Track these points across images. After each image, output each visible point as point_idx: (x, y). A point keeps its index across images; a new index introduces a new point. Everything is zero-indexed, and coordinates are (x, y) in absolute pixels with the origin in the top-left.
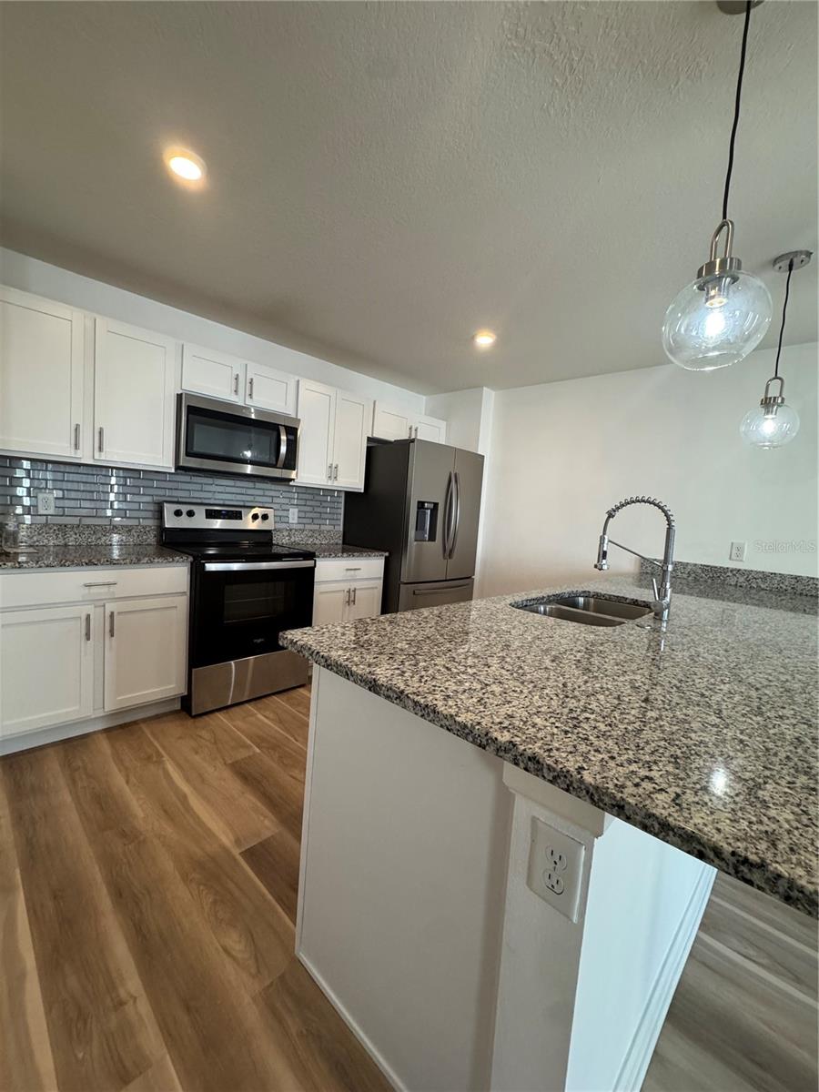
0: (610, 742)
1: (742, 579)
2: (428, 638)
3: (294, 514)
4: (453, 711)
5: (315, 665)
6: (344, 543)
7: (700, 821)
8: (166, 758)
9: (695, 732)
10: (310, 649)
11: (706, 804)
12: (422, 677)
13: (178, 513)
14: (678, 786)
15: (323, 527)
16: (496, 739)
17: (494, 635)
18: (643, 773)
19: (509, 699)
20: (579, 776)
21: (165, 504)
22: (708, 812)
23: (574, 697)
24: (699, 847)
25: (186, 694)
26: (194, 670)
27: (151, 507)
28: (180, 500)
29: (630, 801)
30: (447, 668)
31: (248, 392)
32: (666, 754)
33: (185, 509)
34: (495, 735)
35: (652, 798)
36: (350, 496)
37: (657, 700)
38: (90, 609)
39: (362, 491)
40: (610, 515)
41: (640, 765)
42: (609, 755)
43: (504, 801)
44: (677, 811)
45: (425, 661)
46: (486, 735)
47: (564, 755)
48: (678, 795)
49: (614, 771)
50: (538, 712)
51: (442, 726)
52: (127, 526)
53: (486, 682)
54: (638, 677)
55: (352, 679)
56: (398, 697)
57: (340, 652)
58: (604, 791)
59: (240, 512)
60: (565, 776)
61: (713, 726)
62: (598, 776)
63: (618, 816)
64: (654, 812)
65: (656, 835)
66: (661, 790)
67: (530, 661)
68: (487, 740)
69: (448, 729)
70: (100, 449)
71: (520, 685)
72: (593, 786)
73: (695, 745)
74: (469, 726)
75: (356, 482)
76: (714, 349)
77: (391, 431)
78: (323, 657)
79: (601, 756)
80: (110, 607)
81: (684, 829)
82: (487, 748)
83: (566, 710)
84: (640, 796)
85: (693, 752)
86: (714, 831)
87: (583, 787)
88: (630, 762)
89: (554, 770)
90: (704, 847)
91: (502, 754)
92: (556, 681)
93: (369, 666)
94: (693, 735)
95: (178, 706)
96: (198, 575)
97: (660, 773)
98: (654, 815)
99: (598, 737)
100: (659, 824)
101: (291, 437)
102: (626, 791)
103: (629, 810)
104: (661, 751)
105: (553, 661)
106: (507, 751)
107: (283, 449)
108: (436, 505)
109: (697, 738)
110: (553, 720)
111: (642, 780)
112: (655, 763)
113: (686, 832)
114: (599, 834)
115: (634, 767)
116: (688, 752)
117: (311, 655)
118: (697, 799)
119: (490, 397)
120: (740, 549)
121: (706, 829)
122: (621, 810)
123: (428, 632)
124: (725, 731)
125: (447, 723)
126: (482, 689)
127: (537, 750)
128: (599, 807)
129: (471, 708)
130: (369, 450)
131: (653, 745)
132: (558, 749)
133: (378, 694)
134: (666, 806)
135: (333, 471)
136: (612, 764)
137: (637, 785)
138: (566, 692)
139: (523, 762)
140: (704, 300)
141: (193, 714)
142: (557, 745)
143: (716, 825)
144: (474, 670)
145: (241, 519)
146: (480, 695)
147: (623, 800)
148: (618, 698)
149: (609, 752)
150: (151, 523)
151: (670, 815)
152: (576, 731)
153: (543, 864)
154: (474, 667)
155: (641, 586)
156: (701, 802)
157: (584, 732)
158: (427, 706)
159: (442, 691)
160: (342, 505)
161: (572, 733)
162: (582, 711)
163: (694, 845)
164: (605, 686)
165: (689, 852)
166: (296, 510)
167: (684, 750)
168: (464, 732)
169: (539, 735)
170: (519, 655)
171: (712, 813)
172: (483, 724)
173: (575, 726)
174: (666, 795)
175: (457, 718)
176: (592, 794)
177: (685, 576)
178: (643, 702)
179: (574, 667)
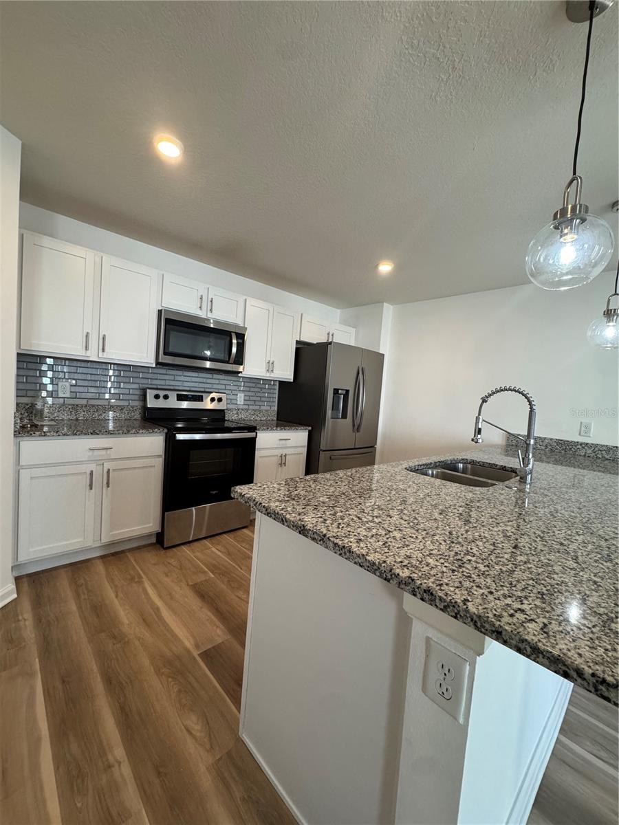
0: (489, 580)
1: (589, 451)
2: (344, 494)
3: (241, 397)
4: (364, 552)
5: (257, 512)
6: (277, 420)
7: (564, 646)
8: (145, 579)
9: (557, 574)
10: (254, 500)
11: (569, 633)
12: (340, 524)
13: (157, 397)
14: (545, 617)
15: (262, 408)
16: (398, 574)
17: (394, 492)
18: (516, 605)
19: (407, 543)
20: (465, 607)
21: (148, 390)
22: (571, 640)
23: (459, 543)
24: (564, 668)
25: (160, 531)
26: (166, 513)
27: (138, 392)
28: (159, 387)
29: (507, 628)
30: (359, 518)
31: (209, 308)
32: (535, 591)
33: (162, 393)
34: (397, 571)
35: (524, 626)
36: (283, 384)
37: (524, 547)
38: (93, 467)
39: (292, 381)
40: (484, 401)
41: (514, 599)
42: (489, 590)
43: (404, 623)
44: (545, 638)
45: (342, 512)
46: (391, 571)
47: (452, 589)
48: (545, 625)
49: (493, 604)
50: (431, 554)
51: (355, 563)
52: (120, 406)
53: (389, 529)
54: (509, 528)
55: (286, 524)
56: (322, 539)
57: (277, 504)
58: (486, 619)
59: (202, 396)
60: (454, 606)
61: (571, 569)
62: (480, 607)
63: (497, 639)
64: (527, 638)
65: (528, 657)
66: (532, 620)
67: (422, 513)
68: (391, 575)
69: (360, 565)
70: (103, 350)
71: (415, 532)
72: (476, 615)
73: (557, 584)
74: (377, 563)
75: (287, 374)
76: (567, 274)
77: (314, 336)
78: (264, 507)
79: (481, 591)
80: (107, 466)
81: (551, 652)
82: (391, 581)
83: (453, 553)
84: (514, 624)
85: (556, 590)
86: (576, 656)
87: (468, 615)
88: (505, 596)
89: (445, 601)
90: (568, 668)
91: (403, 586)
92: (444, 530)
93: (299, 514)
94: (555, 576)
95: (154, 540)
96: (170, 441)
97: (530, 606)
98: (526, 640)
99: (479, 575)
100: (531, 648)
101: (240, 341)
102: (503, 620)
103: (505, 635)
104: (530, 589)
105: (441, 514)
106: (407, 584)
107: (234, 350)
108: (347, 391)
109: (559, 579)
110: (442, 561)
111: (516, 612)
112: (526, 598)
113: (553, 656)
114: (480, 653)
115: (509, 601)
116: (552, 590)
117: (255, 505)
118: (561, 629)
119: (389, 310)
120: (588, 427)
121: (569, 653)
122: (498, 635)
123: (344, 489)
124: (581, 574)
125: (360, 561)
126: (386, 534)
127: (431, 584)
128: (481, 632)
129: (378, 550)
130: (297, 350)
131: (524, 583)
132: (447, 584)
133: (306, 536)
134: (536, 633)
135: (270, 366)
136: (491, 598)
137: (512, 616)
138: (451, 539)
139: (419, 593)
140: (559, 236)
141: (165, 546)
142: (446, 581)
143: (577, 650)
144: (380, 520)
145: (202, 401)
146: (385, 539)
147: (501, 627)
148: (494, 544)
149: (489, 588)
150: (137, 404)
151: (539, 641)
152: (461, 570)
153: (435, 675)
154: (380, 517)
155: (507, 455)
156: (564, 631)
157: (468, 571)
158: (344, 547)
159: (355, 535)
160: (277, 392)
161: (458, 571)
162: (465, 554)
163: (560, 666)
164: (482, 534)
165: (556, 672)
166: (243, 395)
167: (549, 588)
168: (373, 568)
169: (432, 573)
170: (414, 508)
171: (574, 641)
172: (388, 562)
173: (460, 566)
174: (535, 624)
175: (368, 558)
176: (476, 622)
177: (543, 448)
178: (513, 548)
179: (458, 519)
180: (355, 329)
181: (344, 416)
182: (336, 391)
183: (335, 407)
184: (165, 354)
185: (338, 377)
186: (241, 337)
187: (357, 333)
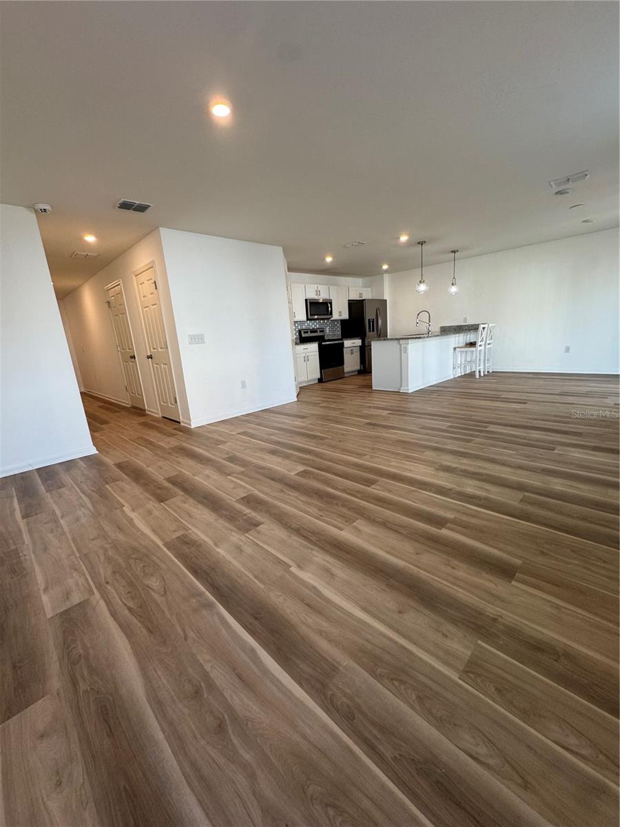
13: (305, 332)
21: (301, 331)
25: (321, 377)
27: (298, 332)
31: (319, 295)
36: (343, 322)
38: (304, 355)
39: (348, 319)
40: (418, 315)
75: (345, 316)
77: (354, 297)
80: (307, 354)
96: (320, 345)
101: (331, 305)
107: (329, 309)
108: (374, 320)
119: (387, 279)
130: (349, 304)
135: (341, 314)
141: (323, 382)
145: (317, 332)
150: (298, 337)
160: (341, 325)
180: (369, 289)
181: (373, 331)
182: (369, 320)
183: (370, 328)
184: (311, 315)
185: (369, 314)
186: (331, 303)
187: (372, 289)
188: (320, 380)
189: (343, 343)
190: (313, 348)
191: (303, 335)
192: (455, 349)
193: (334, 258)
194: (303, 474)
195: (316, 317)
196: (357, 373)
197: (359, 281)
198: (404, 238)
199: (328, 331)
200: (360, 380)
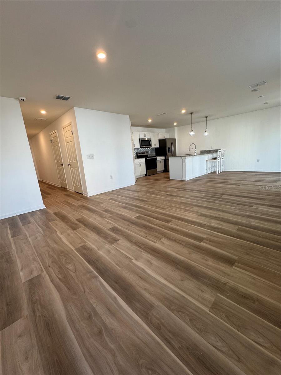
6: (159, 154)
13: (139, 153)
27: (136, 153)
31: (146, 136)
38: (139, 163)
39: (158, 147)
40: (190, 145)
59: (145, 153)
77: (161, 137)
96: (146, 159)
101: (151, 141)
108: (170, 148)
130: (159, 141)
135: (155, 145)
160: (156, 150)
181: (170, 153)
183: (168, 151)
184: (142, 146)
185: (168, 145)
187: (169, 134)
188: (146, 175)
189: (156, 158)
190: (143, 160)
191: (138, 155)
192: (207, 161)
193: (152, 120)
194: (138, 217)
195: (144, 147)
196: (163, 172)
197: (164, 130)
198: (183, 111)
199: (149, 153)
200: (164, 175)
